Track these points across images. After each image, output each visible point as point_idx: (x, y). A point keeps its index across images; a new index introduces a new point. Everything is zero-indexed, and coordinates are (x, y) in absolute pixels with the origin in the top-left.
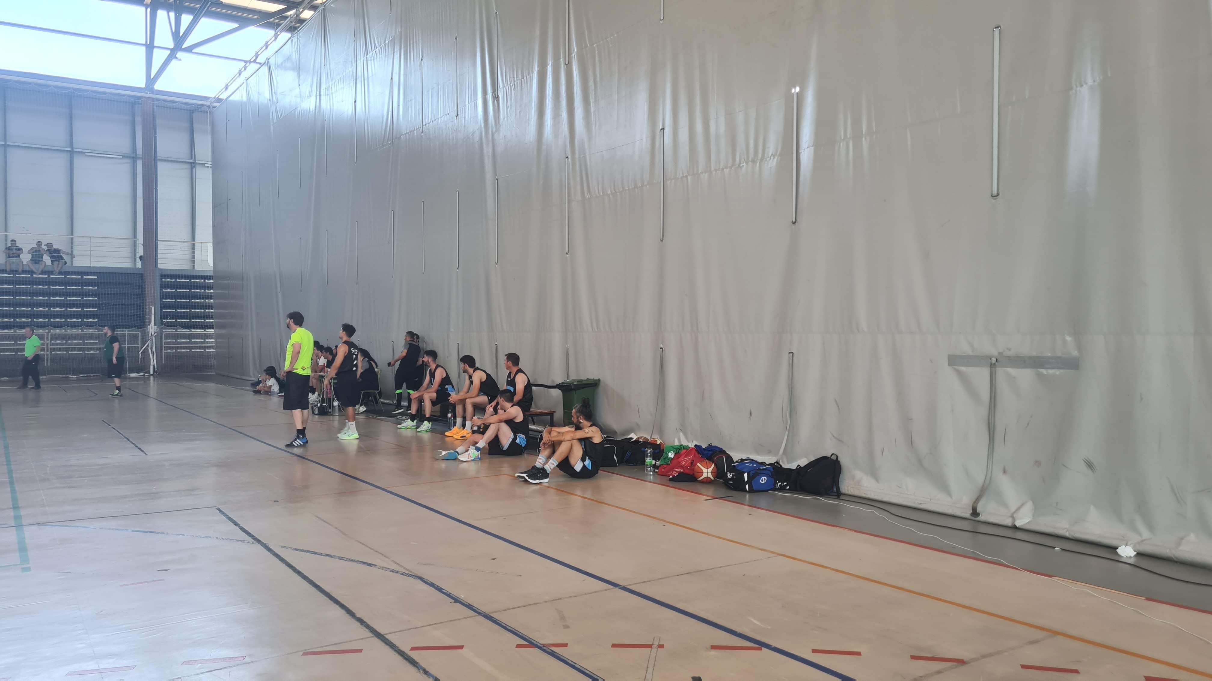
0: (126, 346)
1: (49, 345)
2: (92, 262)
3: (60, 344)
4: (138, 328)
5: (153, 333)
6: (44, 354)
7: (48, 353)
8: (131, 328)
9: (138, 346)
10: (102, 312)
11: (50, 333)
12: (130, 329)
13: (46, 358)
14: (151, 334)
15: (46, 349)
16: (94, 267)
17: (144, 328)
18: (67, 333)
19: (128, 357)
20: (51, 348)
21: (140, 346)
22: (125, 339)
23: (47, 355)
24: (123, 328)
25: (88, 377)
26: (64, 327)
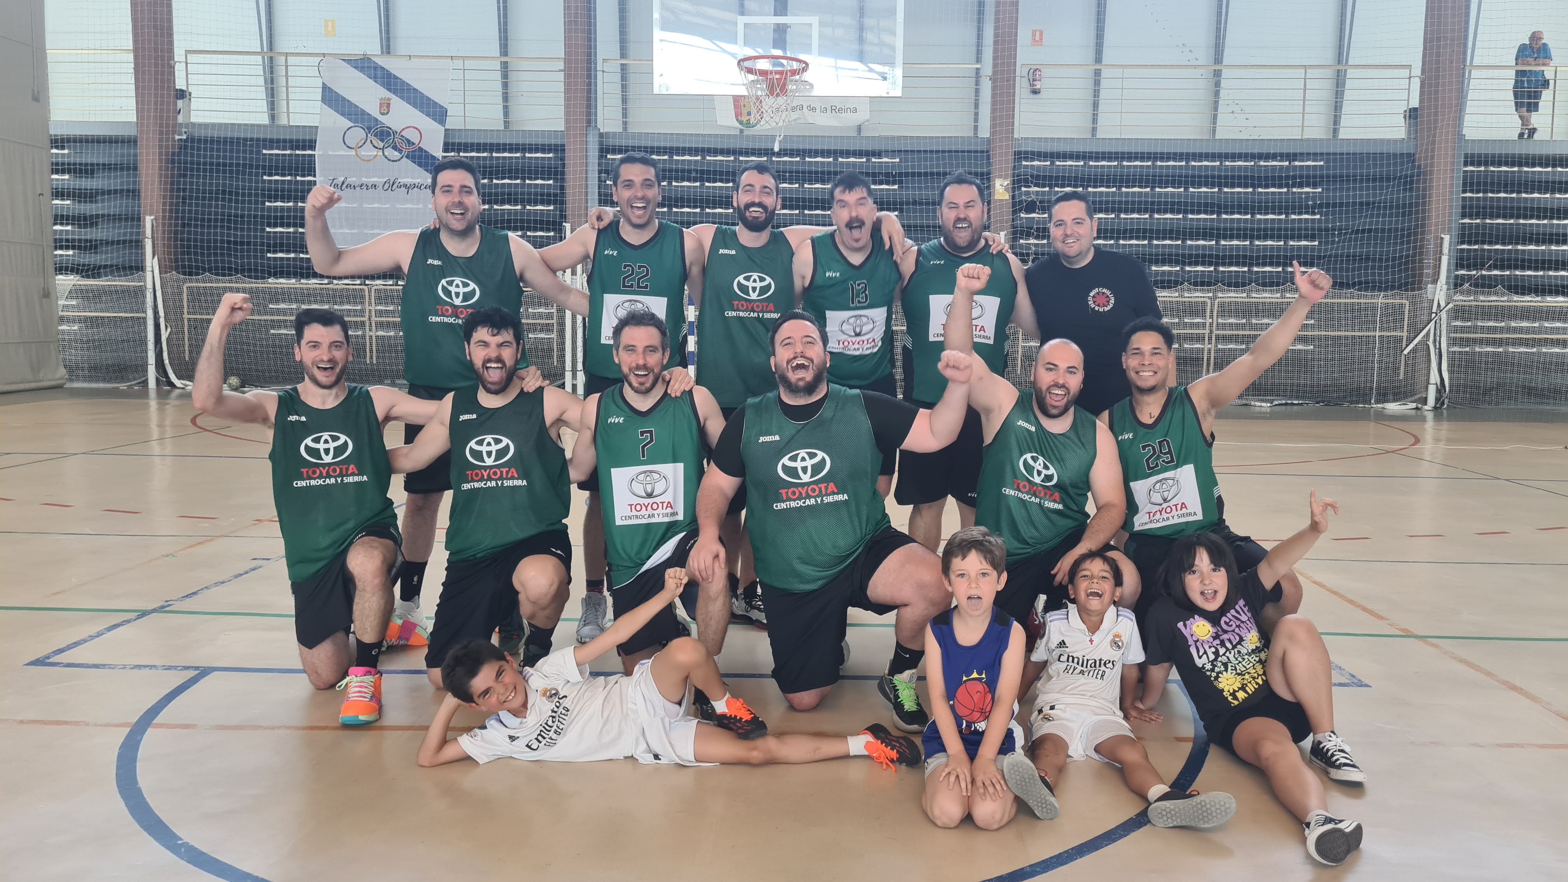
0: (1378, 334)
1: (1214, 328)
2: (1305, 129)
3: (1237, 326)
4: (1406, 290)
5: (1443, 304)
6: (1203, 349)
7: (1209, 346)
8: (1392, 290)
9: (1401, 334)
10: (1332, 249)
11: (1216, 301)
12: (1389, 293)
13: (1205, 359)
14: (1439, 304)
15: (1207, 339)
16: (1308, 140)
17: (1420, 289)
18: (1249, 300)
19: (1380, 362)
20: (1218, 338)
21: (1405, 334)
22: (1375, 316)
23: (1209, 350)
24: (1373, 289)
25: (1289, 407)
26: (1249, 284)
